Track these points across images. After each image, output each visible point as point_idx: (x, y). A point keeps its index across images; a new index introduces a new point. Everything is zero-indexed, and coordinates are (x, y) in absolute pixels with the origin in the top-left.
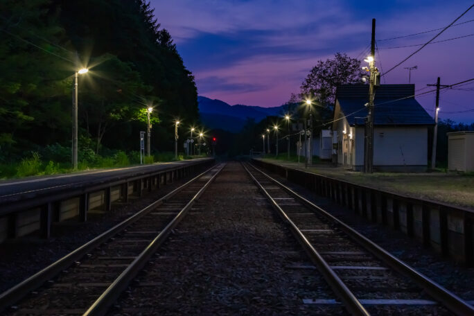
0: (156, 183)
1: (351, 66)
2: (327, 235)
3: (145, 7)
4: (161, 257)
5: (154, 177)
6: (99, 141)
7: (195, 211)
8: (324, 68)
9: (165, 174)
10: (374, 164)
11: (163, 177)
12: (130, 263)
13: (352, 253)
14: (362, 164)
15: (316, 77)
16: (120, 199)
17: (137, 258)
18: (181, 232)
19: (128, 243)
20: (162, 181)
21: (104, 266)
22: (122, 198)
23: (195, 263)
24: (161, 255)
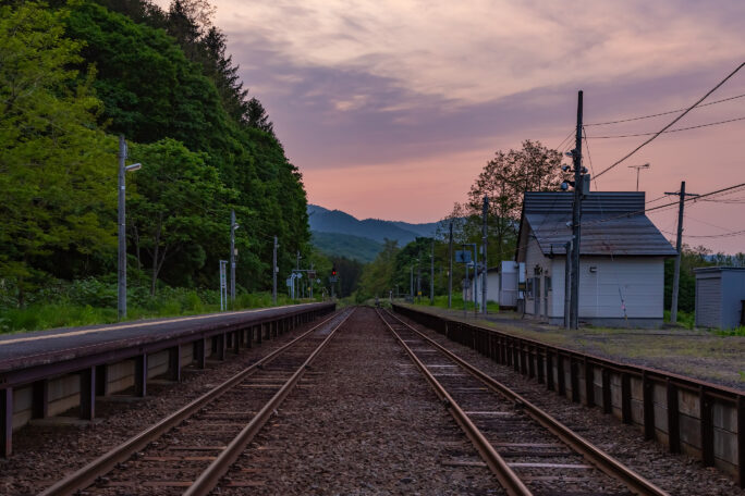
0: (245, 341)
1: (547, 161)
2: (505, 420)
3: (224, 63)
4: (260, 448)
5: (242, 330)
6: (156, 275)
7: (307, 383)
8: (505, 163)
9: (259, 327)
10: (580, 315)
11: (255, 332)
12: (217, 455)
13: (541, 445)
14: (562, 315)
15: (492, 178)
16: (193, 364)
17: (226, 449)
18: (288, 413)
19: (211, 428)
20: (255, 337)
21: (179, 459)
22: (196, 362)
23: (311, 457)
24: (261, 445)
